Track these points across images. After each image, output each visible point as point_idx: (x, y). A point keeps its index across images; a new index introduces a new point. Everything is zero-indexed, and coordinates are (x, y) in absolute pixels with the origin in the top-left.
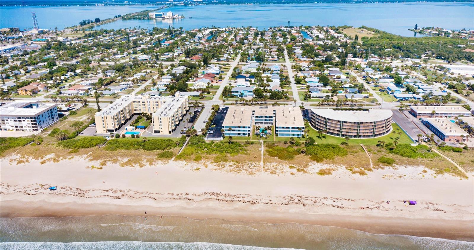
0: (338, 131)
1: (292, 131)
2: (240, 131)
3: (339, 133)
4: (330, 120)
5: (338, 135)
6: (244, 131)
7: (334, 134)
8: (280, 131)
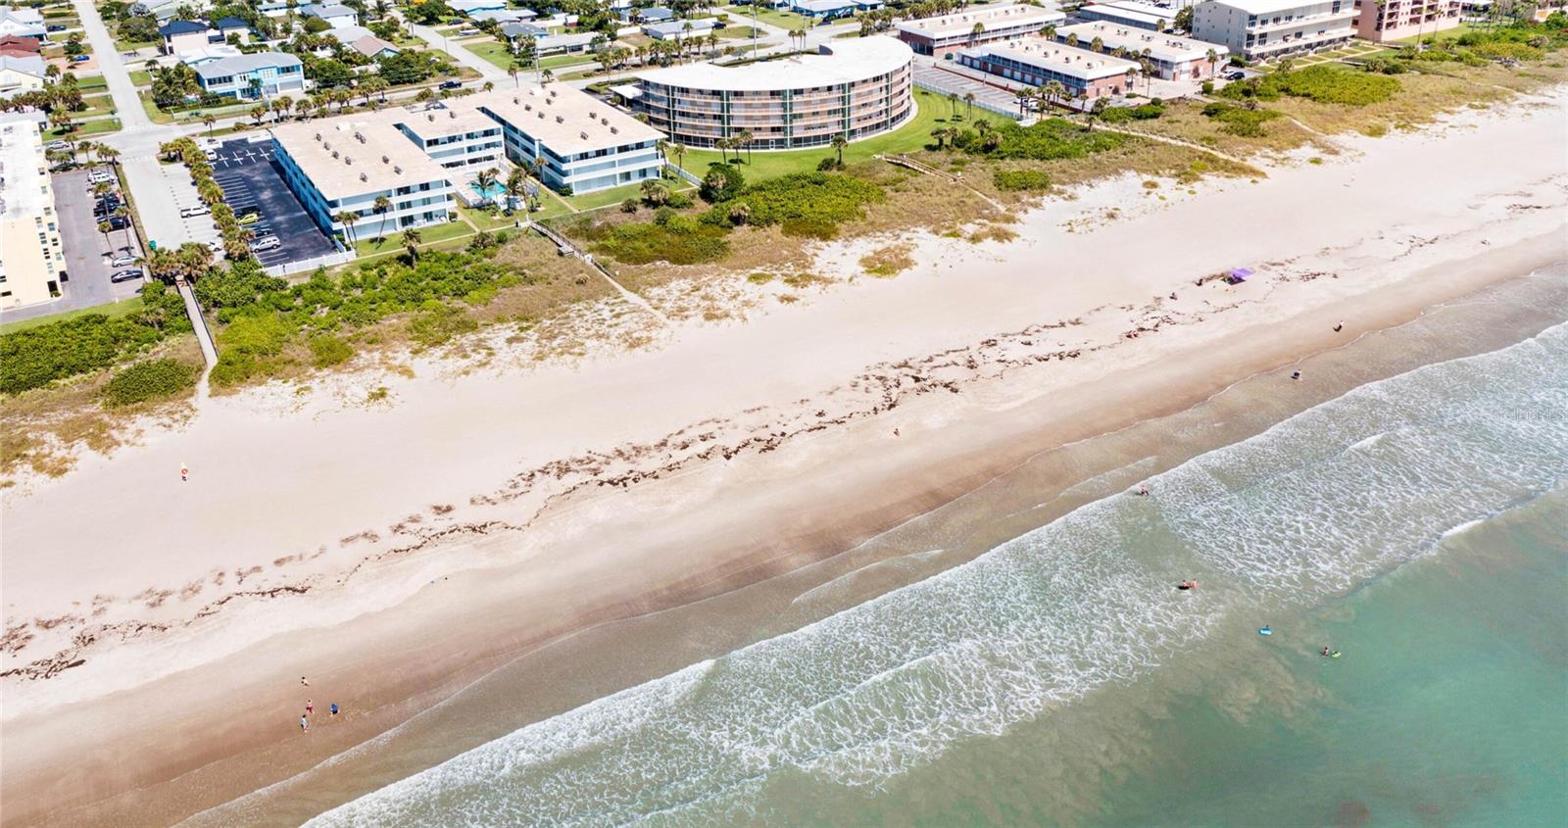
0: (773, 129)
1: (623, 162)
2: (409, 205)
3: (778, 136)
4: (737, 94)
5: (781, 143)
6: (427, 201)
7: (765, 143)
8: (578, 171)
